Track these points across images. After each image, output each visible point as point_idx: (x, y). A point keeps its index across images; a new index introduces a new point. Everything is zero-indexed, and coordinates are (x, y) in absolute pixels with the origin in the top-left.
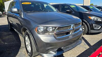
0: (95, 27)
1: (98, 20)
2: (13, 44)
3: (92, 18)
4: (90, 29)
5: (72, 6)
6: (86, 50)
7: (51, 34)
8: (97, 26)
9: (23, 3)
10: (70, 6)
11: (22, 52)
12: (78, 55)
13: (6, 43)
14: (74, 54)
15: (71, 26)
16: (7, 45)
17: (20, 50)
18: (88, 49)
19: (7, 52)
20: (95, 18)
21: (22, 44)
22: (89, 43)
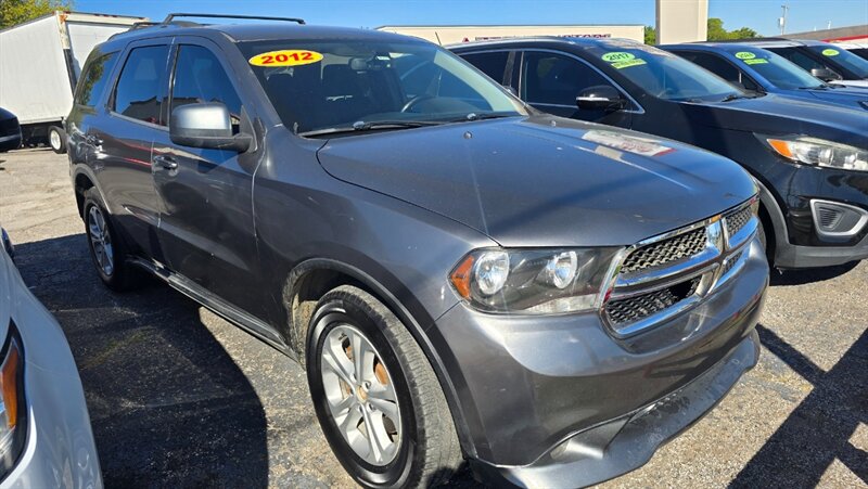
0: (828, 216)
1: (847, 166)
2: (189, 406)
3: (798, 149)
4: (783, 236)
5: (622, 62)
6: (796, 414)
7: (568, 305)
8: (839, 216)
9: (257, 60)
10: (606, 58)
11: (297, 468)
12: (749, 458)
13: (130, 404)
14: (717, 452)
15: (703, 229)
16: (138, 414)
17: (276, 451)
18: (807, 399)
19: (171, 475)
20: (826, 147)
21: (264, 399)
22: (799, 348)
